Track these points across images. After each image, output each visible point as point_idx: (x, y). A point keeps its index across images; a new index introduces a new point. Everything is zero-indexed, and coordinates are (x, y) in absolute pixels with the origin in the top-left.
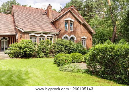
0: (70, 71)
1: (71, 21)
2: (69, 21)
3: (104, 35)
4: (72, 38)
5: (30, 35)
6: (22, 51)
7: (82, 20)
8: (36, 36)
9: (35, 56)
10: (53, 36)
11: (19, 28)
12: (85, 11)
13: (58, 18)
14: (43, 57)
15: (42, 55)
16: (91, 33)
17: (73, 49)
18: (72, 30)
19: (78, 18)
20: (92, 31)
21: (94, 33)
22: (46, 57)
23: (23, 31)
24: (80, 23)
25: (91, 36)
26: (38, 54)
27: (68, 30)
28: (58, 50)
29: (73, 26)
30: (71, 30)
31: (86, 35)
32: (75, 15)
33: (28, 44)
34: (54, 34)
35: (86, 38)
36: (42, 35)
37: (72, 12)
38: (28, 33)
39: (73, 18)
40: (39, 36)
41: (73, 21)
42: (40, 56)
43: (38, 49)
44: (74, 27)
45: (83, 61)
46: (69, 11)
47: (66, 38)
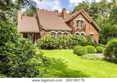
0: (91, 59)
1: (81, 21)
2: (80, 21)
3: (108, 31)
4: (82, 34)
5: (51, 32)
6: (47, 44)
7: (90, 20)
8: (55, 33)
9: (55, 48)
10: (68, 33)
11: (43, 27)
12: (91, 12)
13: (72, 19)
14: (62, 49)
15: (61, 48)
16: (98, 30)
17: (84, 43)
18: (83, 28)
19: (87, 18)
20: (99, 28)
21: (100, 30)
22: (64, 49)
23: (47, 30)
24: (88, 22)
25: (98, 32)
26: (58, 47)
27: (79, 28)
28: (73, 44)
29: (83, 24)
30: (81, 28)
31: (93, 32)
32: (84, 16)
33: (51, 39)
34: (69, 31)
35: (93, 34)
36: (60, 32)
37: (83, 14)
38: (50, 31)
39: (83, 18)
40: (58, 33)
41: (83, 20)
42: (59, 48)
43: (58, 42)
44: (84, 26)
45: (95, 52)
46: (80, 13)
47: (77, 34)
